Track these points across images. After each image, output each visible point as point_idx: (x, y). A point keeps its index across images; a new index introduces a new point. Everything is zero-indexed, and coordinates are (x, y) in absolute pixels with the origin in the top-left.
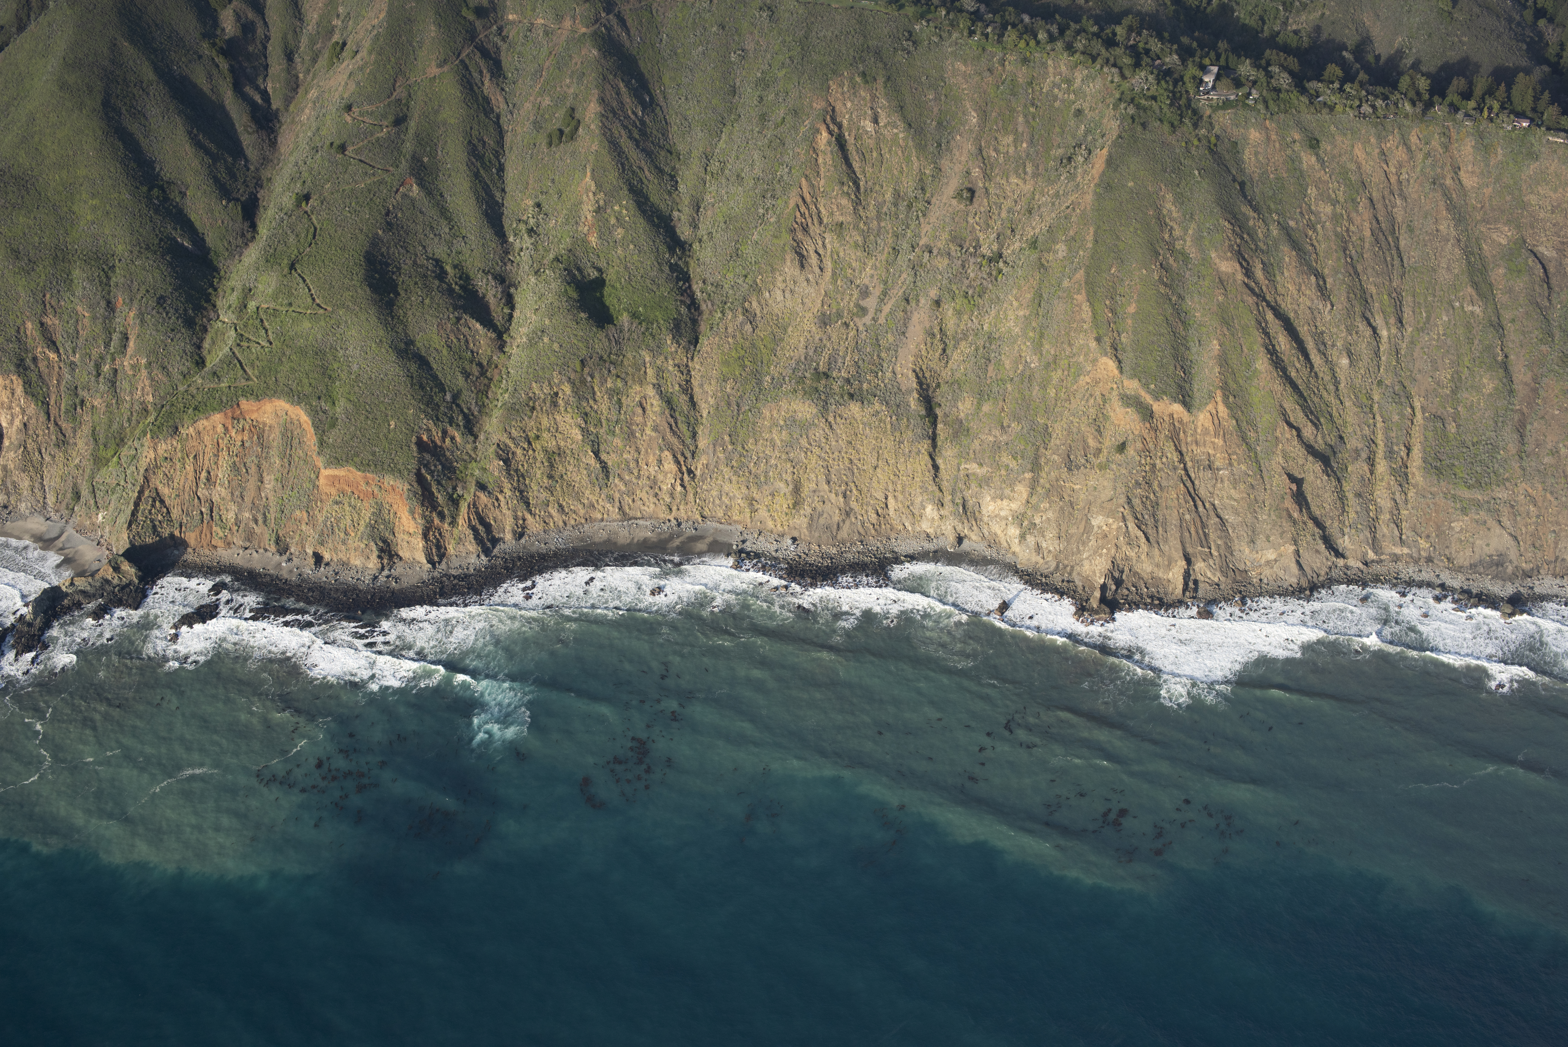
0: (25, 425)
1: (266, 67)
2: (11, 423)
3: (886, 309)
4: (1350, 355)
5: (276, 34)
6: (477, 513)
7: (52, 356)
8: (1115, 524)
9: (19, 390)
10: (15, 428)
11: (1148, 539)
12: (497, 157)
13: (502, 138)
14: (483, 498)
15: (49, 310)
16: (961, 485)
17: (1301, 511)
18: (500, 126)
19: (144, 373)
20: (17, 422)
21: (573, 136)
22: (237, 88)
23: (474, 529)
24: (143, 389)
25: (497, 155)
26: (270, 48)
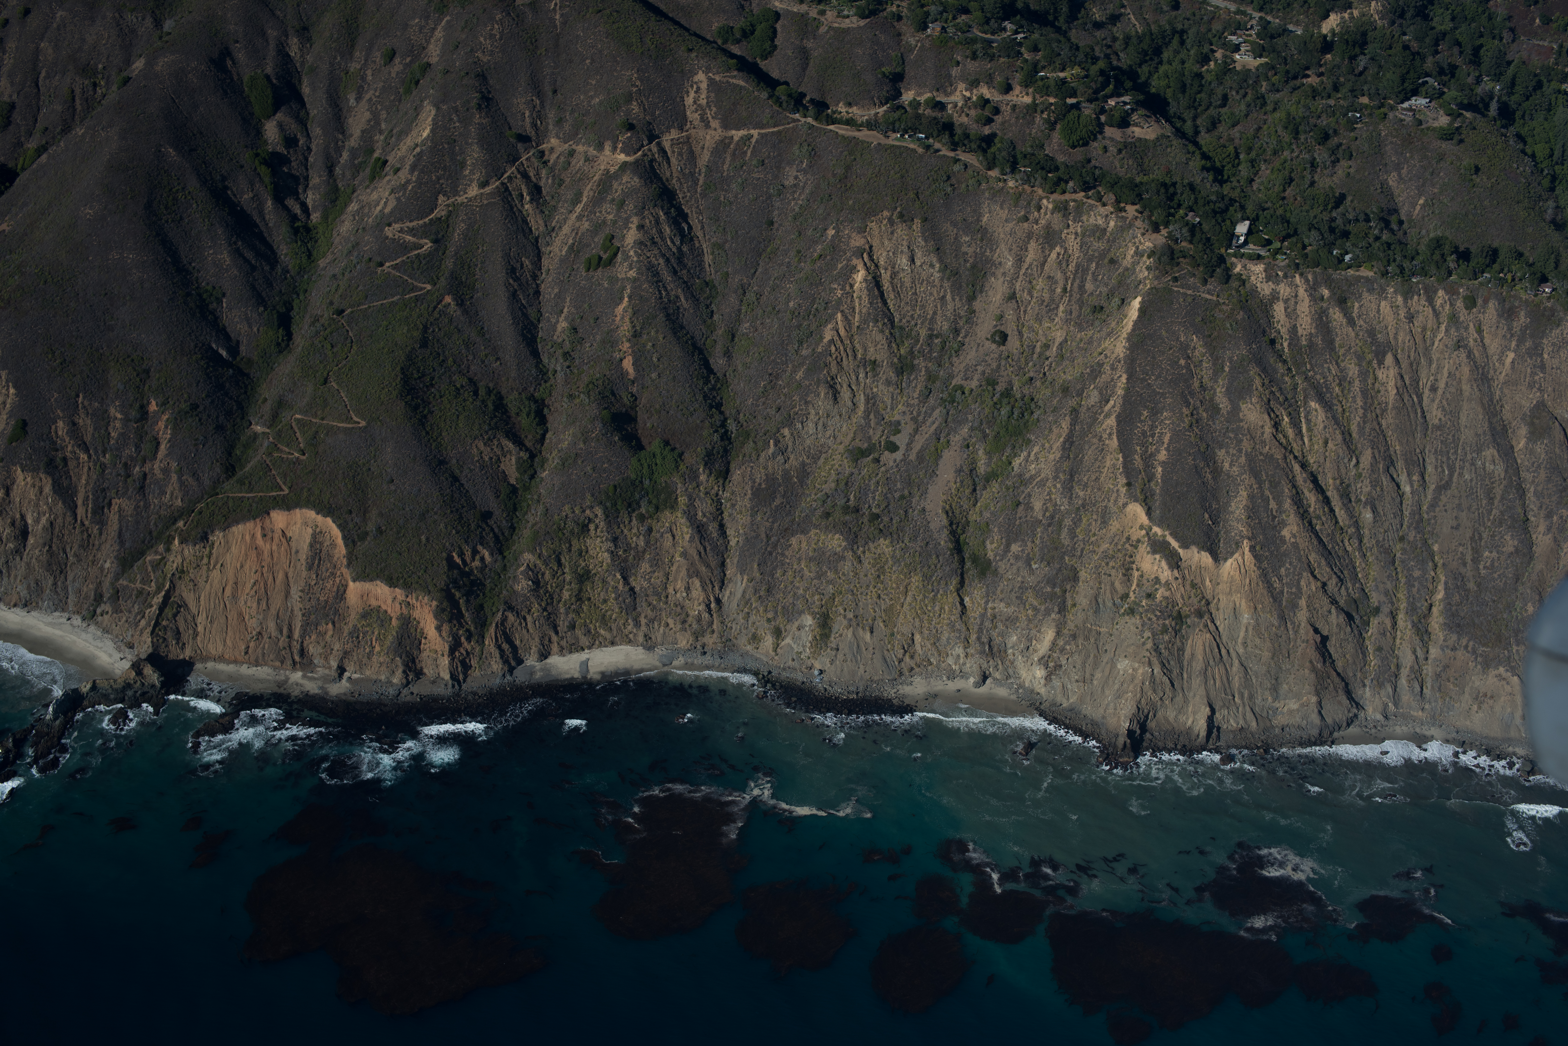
0: (51, 523)
1: (307, 178)
2: (37, 521)
3: (917, 446)
4: (1374, 510)
5: (316, 145)
6: (504, 633)
7: (83, 457)
8: (1142, 671)
9: (48, 489)
10: (40, 526)
11: (1173, 685)
12: (534, 280)
13: (540, 259)
14: (511, 617)
15: (81, 411)
16: (988, 624)
17: (1324, 662)
18: (538, 248)
19: (174, 477)
20: (44, 520)
21: (611, 261)
22: (279, 200)
23: (499, 647)
24: (172, 494)
25: (535, 277)
26: (311, 159)
